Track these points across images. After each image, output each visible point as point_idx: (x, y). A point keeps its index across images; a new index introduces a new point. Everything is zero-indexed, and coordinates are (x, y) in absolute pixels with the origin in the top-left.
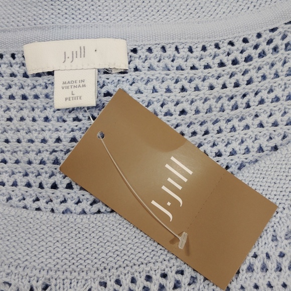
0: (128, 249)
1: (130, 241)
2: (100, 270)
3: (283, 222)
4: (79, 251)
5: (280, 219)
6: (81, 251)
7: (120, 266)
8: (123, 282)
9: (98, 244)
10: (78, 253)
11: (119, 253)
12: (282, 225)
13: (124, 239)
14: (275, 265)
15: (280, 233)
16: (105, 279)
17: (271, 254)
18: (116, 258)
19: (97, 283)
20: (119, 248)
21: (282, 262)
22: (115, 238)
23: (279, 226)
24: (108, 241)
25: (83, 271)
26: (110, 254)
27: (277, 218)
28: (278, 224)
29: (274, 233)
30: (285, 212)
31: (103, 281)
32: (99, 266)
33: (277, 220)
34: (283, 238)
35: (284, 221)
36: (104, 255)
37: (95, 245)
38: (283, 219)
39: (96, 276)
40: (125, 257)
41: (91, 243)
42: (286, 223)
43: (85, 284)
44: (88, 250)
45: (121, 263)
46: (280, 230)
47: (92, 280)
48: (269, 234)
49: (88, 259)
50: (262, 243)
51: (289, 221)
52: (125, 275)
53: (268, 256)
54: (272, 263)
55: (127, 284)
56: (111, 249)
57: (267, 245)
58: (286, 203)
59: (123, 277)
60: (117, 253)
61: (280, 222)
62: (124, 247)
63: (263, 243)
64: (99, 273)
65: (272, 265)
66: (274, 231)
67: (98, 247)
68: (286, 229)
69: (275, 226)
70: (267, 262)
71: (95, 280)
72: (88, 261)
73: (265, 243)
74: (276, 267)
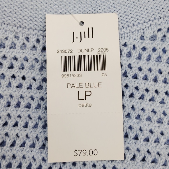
0: (39, 18)
1: (41, 12)
2: (16, 27)
3: (151, 28)
4: (5, 8)
5: (150, 25)
6: (6, 9)
7: (31, 28)
8: (31, 40)
9: (19, 8)
10: (3, 10)
11: (32, 18)
12: (150, 30)
13: (38, 9)
14: (137, 55)
15: (147, 34)
16: (19, 34)
17: (136, 46)
18: (29, 22)
19: (13, 35)
20: (32, 15)
21: (143, 54)
22: (31, 7)
23: (148, 30)
24: (26, 8)
25: (5, 24)
26: (26, 17)
27: (148, 24)
28: (147, 29)
29: (143, 34)
30: (155, 21)
31: (17, 35)
32: (16, 23)
33: (148, 26)
34: (148, 38)
35: (153, 27)
36: (21, 17)
37: (17, 8)
38: (152, 26)
39: (13, 30)
40: (36, 23)
41: (14, 5)
42: (154, 29)
43: (5, 33)
44: (11, 10)
45: (32, 26)
46: (147, 33)
47: (10, 32)
48: (139, 34)
49: (10, 16)
50: (132, 38)
51: (156, 28)
52: (33, 35)
53: (134, 47)
54: (135, 53)
55: (32, 42)
56: (27, 14)
57: (136, 40)
58: (157, 15)
59: (32, 36)
60: (30, 18)
61: (150, 28)
62: (36, 15)
63: (134, 38)
64: (15, 28)
65: (135, 54)
66: (144, 33)
67: (18, 10)
68: (152, 33)
69: (145, 30)
70: (133, 51)
71: (12, 33)
72: (9, 18)
73: (135, 39)
74: (138, 56)
